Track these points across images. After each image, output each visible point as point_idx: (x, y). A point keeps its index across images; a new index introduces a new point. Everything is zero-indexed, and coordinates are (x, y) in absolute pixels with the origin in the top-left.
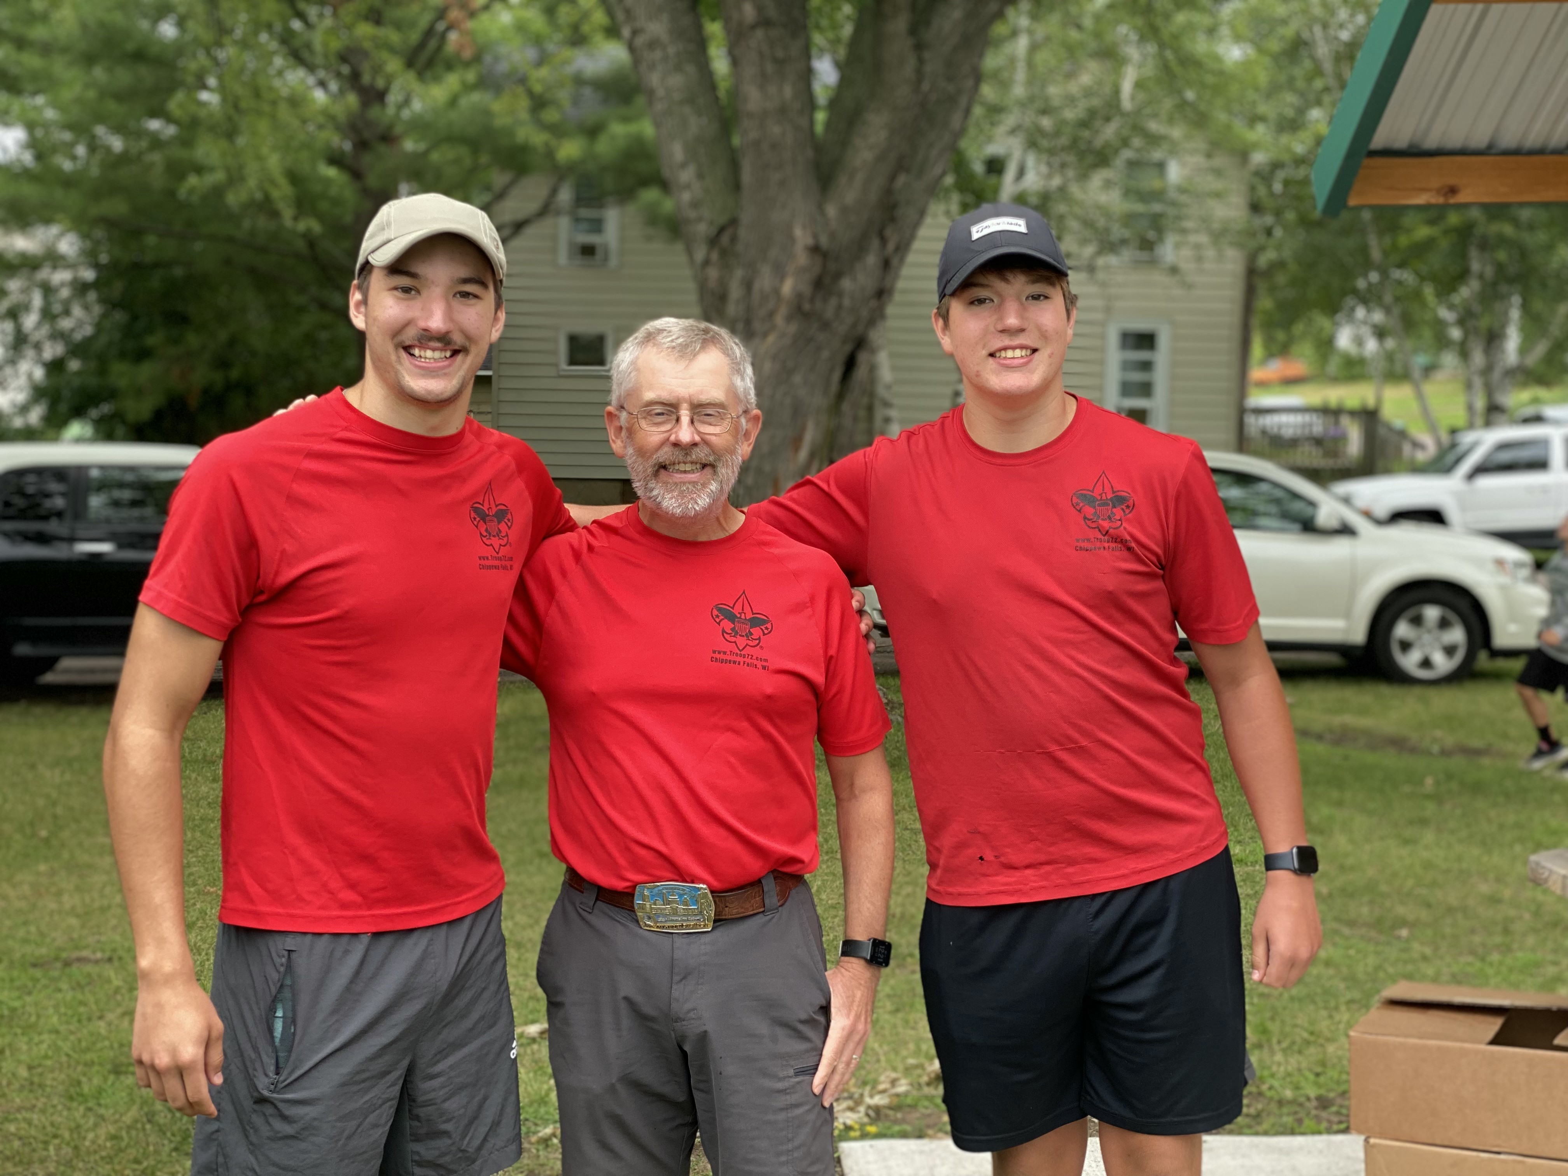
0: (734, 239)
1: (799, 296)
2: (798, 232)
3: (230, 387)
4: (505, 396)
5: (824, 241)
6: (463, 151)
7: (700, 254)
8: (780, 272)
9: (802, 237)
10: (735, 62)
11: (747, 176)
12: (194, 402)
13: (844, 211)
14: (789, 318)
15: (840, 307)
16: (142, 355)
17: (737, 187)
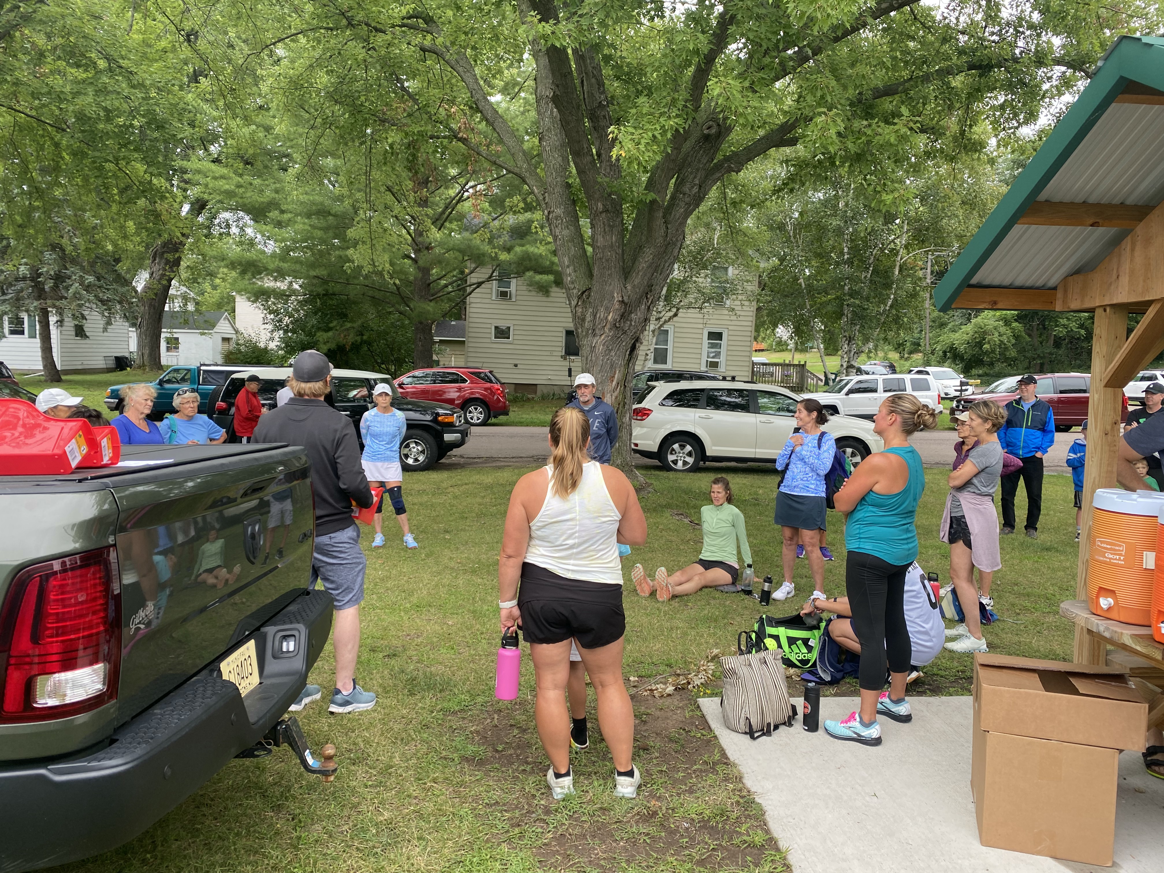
0: (589, 295)
1: (615, 320)
2: (616, 295)
3: (363, 342)
4: (470, 350)
5: (626, 299)
6: (457, 254)
7: (574, 303)
8: (608, 310)
9: (617, 297)
10: (593, 226)
11: (596, 272)
12: (348, 348)
13: (634, 287)
14: (610, 329)
15: (631, 324)
16: (328, 329)
17: (591, 276)
